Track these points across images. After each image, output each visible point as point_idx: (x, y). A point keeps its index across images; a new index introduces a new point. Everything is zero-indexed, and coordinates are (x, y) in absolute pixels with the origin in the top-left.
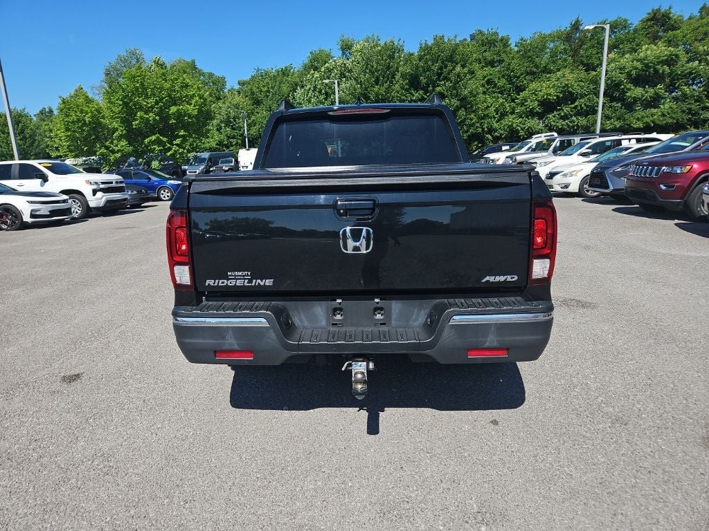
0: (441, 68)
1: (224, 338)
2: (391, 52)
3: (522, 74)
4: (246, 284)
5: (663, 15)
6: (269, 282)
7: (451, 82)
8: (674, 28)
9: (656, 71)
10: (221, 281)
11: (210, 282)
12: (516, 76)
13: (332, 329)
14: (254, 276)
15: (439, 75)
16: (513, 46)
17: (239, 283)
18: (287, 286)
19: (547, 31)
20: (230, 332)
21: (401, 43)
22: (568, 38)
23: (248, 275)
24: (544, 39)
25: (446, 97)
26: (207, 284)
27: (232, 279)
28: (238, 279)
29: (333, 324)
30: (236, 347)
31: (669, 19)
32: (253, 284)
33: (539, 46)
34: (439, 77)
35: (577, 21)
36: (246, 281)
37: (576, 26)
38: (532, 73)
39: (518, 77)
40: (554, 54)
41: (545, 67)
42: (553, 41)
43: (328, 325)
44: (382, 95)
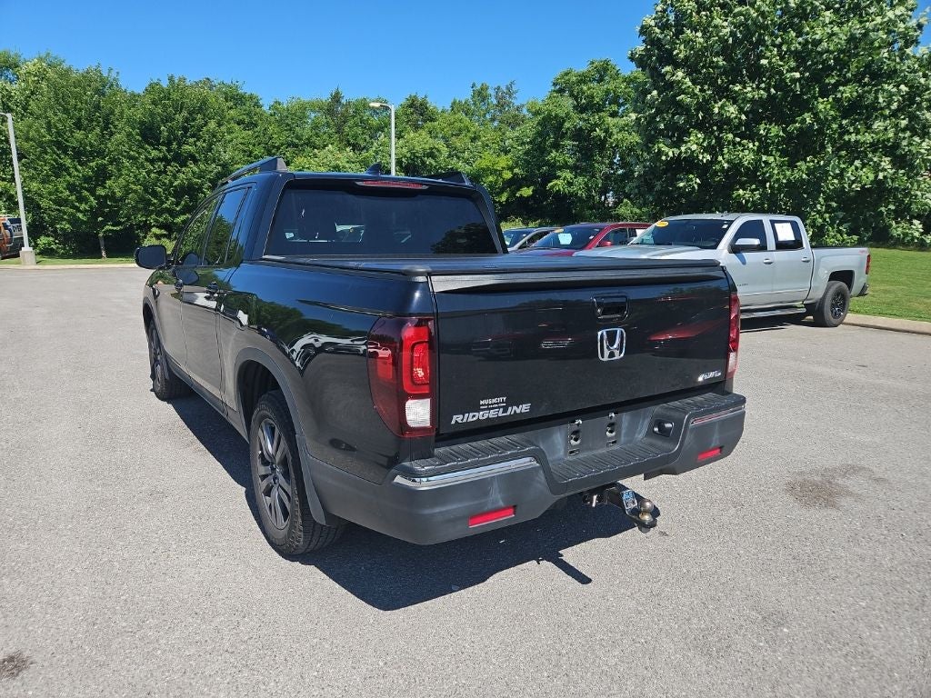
0: (187, 120)
1: (486, 494)
2: (102, 87)
3: (282, 145)
4: (500, 415)
5: (421, 105)
6: (524, 408)
7: (204, 141)
8: (432, 120)
9: (423, 163)
10: (471, 414)
11: (457, 418)
12: (274, 147)
13: (569, 458)
14: (510, 403)
15: (185, 129)
16: (265, 108)
17: (492, 414)
18: (544, 411)
19: (305, 98)
20: (496, 485)
21: (113, 74)
22: (330, 111)
23: (503, 402)
24: (303, 108)
25: (200, 160)
26: (453, 422)
27: (485, 409)
28: (491, 410)
29: (571, 452)
30: (501, 504)
31: (427, 108)
32: (508, 413)
33: (299, 114)
34: (186, 133)
35: (337, 93)
36: (501, 410)
37: (336, 98)
38: (296, 146)
39: (278, 148)
40: (315, 127)
41: (308, 139)
42: (314, 112)
43: (565, 455)
44: (91, 146)
